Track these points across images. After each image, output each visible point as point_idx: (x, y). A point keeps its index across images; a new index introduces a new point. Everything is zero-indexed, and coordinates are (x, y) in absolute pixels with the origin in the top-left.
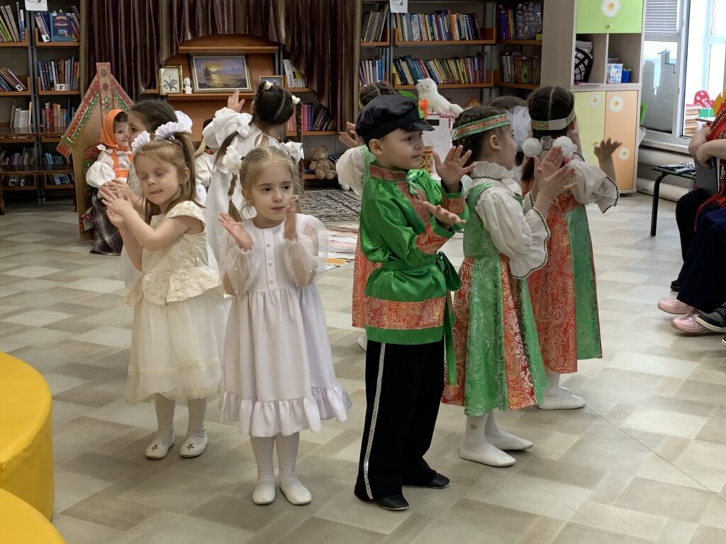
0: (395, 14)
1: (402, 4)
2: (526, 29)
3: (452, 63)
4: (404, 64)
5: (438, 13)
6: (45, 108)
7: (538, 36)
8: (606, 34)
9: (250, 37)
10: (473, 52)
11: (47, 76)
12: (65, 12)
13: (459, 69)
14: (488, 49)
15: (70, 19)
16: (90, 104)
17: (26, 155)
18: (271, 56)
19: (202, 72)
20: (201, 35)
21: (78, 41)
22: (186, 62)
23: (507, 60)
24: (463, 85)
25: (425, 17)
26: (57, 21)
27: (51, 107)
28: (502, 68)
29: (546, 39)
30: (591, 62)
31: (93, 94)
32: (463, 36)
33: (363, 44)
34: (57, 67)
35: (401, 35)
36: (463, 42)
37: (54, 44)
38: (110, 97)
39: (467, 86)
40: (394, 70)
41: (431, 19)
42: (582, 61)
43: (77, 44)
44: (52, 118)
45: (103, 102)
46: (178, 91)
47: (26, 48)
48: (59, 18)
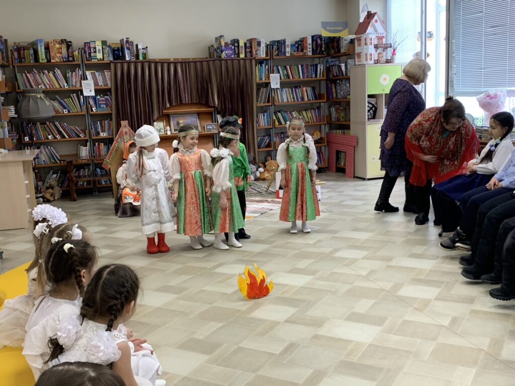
0: (274, 89)
1: (277, 84)
2: (342, 93)
3: (304, 113)
4: (279, 114)
5: (296, 87)
6: (95, 145)
7: (348, 97)
8: (382, 94)
9: (199, 104)
10: (315, 106)
11: (96, 129)
12: (104, 96)
13: (309, 115)
14: (322, 104)
15: (107, 100)
16: (118, 142)
17: (87, 170)
18: (210, 114)
19: (176, 123)
20: (174, 104)
21: (112, 110)
22: (167, 119)
23: (333, 110)
24: (310, 124)
25: (289, 90)
26: (100, 101)
27: (99, 145)
28: (330, 114)
29: (352, 98)
30: (376, 109)
31: (120, 137)
32: (309, 98)
33: (258, 105)
34: (101, 124)
35: (277, 99)
36: (309, 102)
37: (99, 112)
38: (129, 138)
39: (313, 124)
40: (274, 118)
41: (292, 91)
42: (371, 109)
43: (110, 112)
44: (99, 150)
45: (125, 141)
46: (164, 133)
47: (85, 115)
48: (101, 99)
